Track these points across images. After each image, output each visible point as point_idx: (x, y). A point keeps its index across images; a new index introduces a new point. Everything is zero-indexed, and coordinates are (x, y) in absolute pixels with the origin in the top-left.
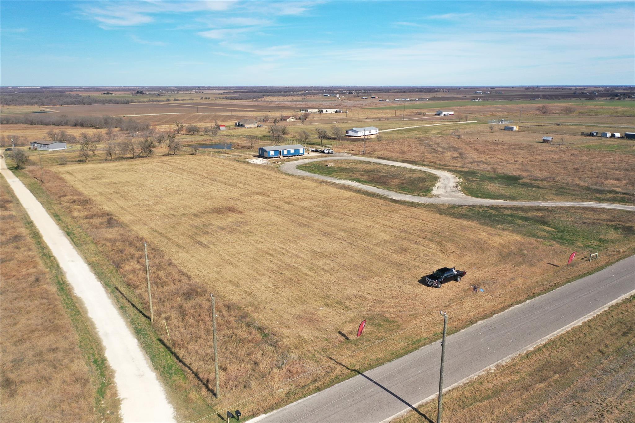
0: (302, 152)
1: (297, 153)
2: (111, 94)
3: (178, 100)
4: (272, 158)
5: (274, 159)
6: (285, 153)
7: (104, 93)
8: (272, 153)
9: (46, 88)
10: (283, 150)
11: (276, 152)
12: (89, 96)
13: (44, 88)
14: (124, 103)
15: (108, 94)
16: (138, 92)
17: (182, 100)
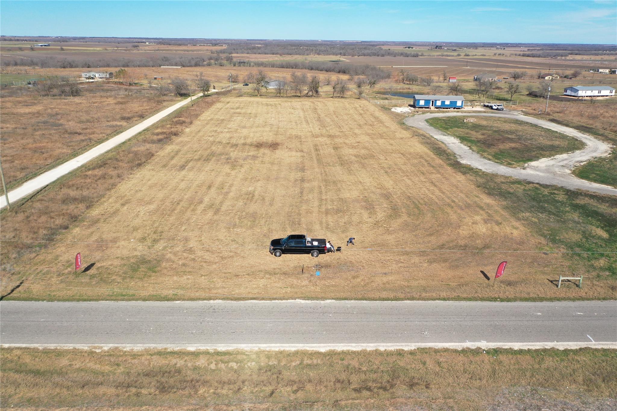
0: (460, 105)
1: (453, 105)
2: (412, 48)
3: (468, 55)
4: (423, 108)
5: (424, 109)
6: (439, 103)
7: (406, 47)
8: (422, 103)
9: (365, 42)
10: (436, 100)
11: (427, 102)
12: (389, 49)
13: (363, 42)
14: (414, 56)
15: (409, 48)
16: (437, 47)
17: (473, 56)
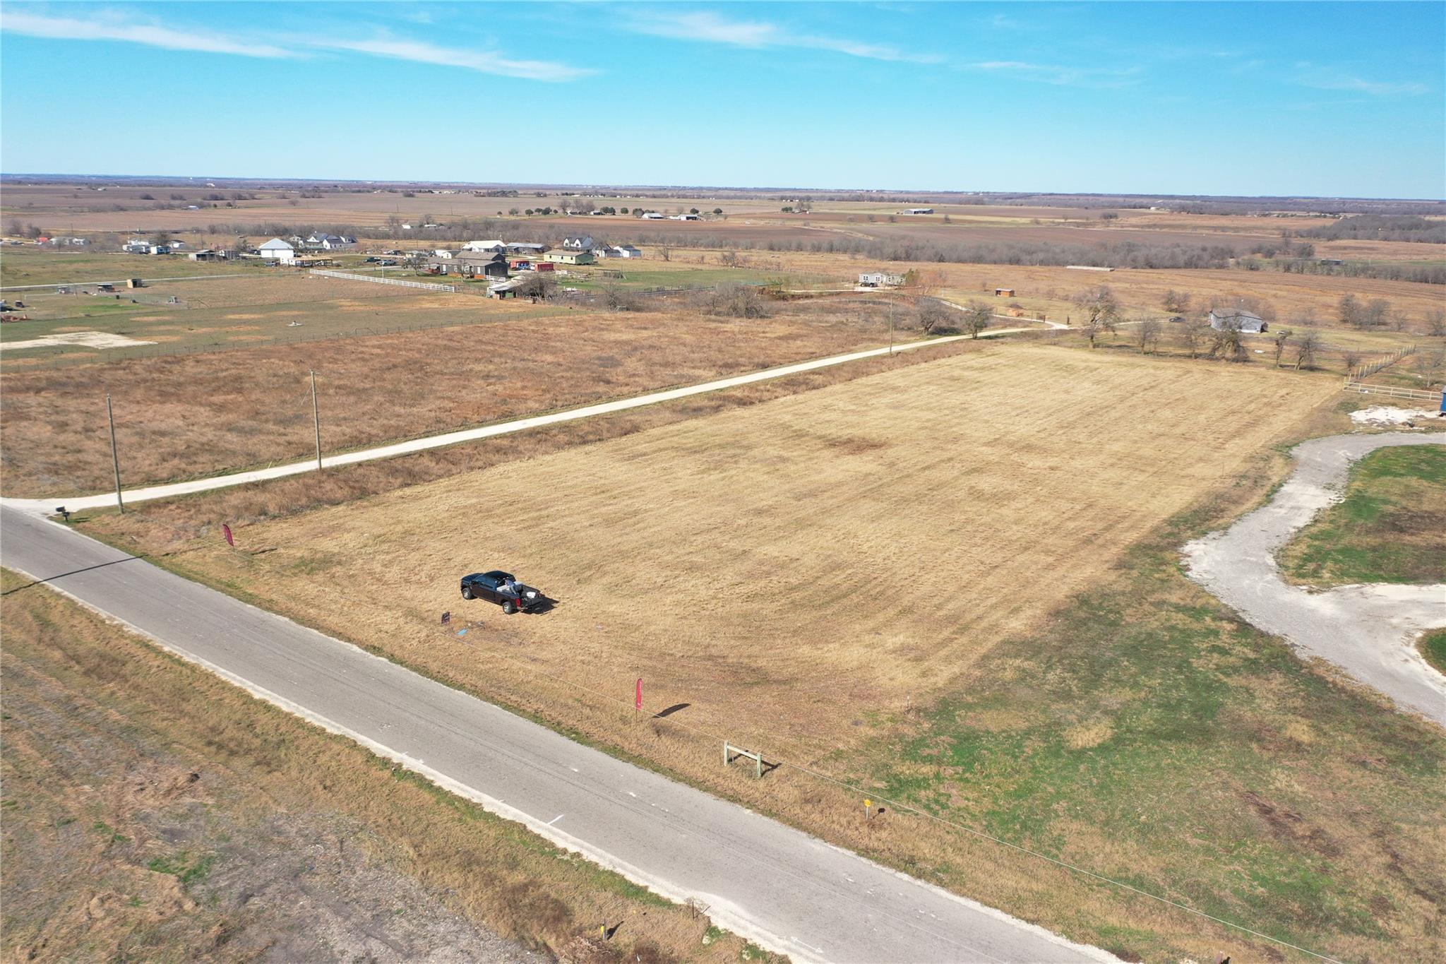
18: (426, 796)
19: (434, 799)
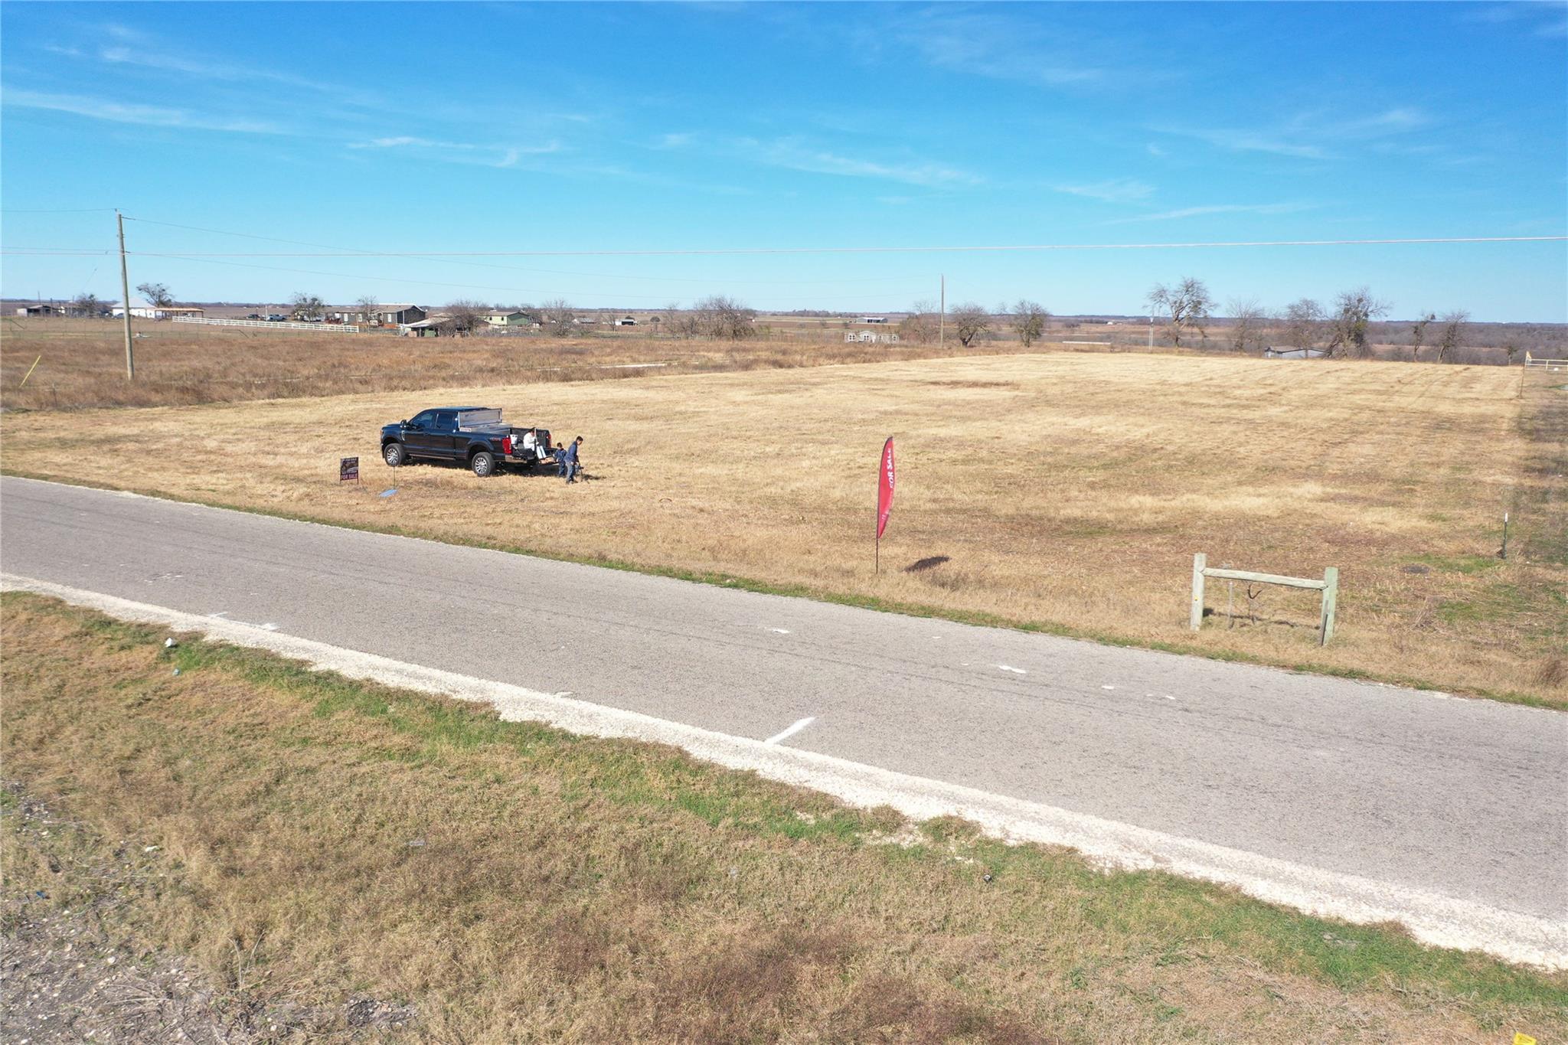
18: (280, 698)
19: (307, 707)
